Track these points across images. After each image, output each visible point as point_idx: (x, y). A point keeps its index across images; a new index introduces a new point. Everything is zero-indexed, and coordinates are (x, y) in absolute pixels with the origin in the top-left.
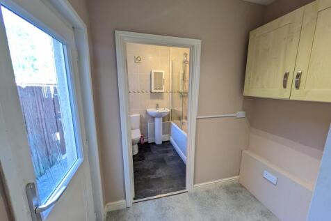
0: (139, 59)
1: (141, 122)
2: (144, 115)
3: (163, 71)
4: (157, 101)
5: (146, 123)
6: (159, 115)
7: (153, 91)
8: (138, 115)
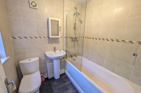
0: (34, 4)
1: (40, 63)
2: (43, 58)
3: (59, 20)
4: (54, 45)
5: (45, 63)
6: (57, 58)
7: (51, 36)
8: (38, 58)
